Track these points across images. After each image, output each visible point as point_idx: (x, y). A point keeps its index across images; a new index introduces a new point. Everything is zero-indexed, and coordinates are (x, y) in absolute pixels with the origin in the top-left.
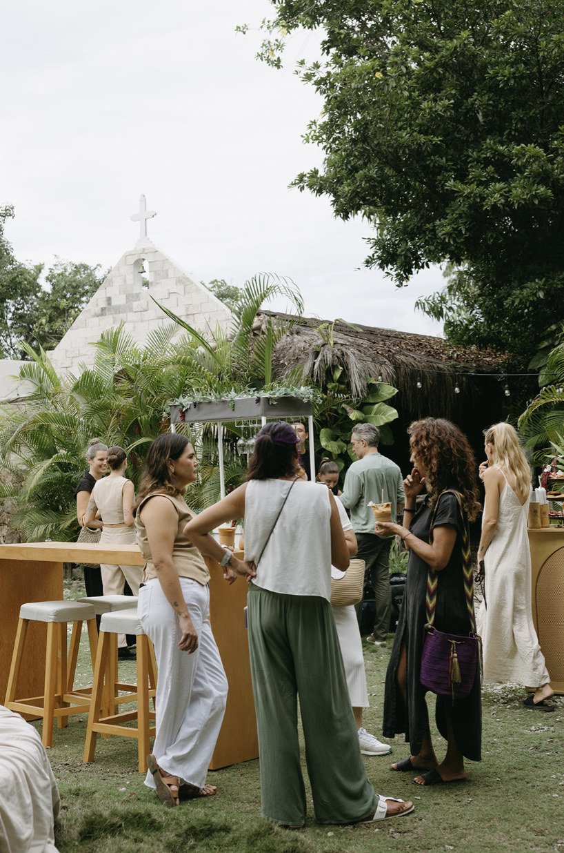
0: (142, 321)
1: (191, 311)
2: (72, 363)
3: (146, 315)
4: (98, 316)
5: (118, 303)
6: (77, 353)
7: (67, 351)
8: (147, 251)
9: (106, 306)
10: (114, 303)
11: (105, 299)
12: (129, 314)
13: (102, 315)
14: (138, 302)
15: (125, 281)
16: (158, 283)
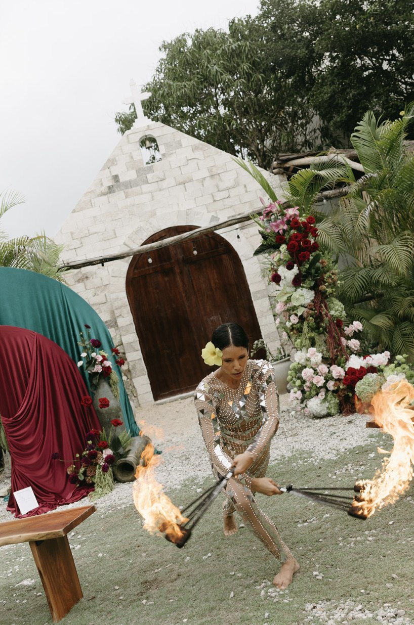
0: (160, 190)
1: (215, 171)
2: (82, 243)
3: (164, 184)
4: (105, 194)
5: (127, 179)
6: (87, 232)
7: (72, 233)
8: (153, 128)
9: (114, 183)
10: (122, 179)
11: (110, 178)
12: (143, 186)
13: (110, 193)
14: (152, 174)
15: (132, 158)
16: (172, 154)
